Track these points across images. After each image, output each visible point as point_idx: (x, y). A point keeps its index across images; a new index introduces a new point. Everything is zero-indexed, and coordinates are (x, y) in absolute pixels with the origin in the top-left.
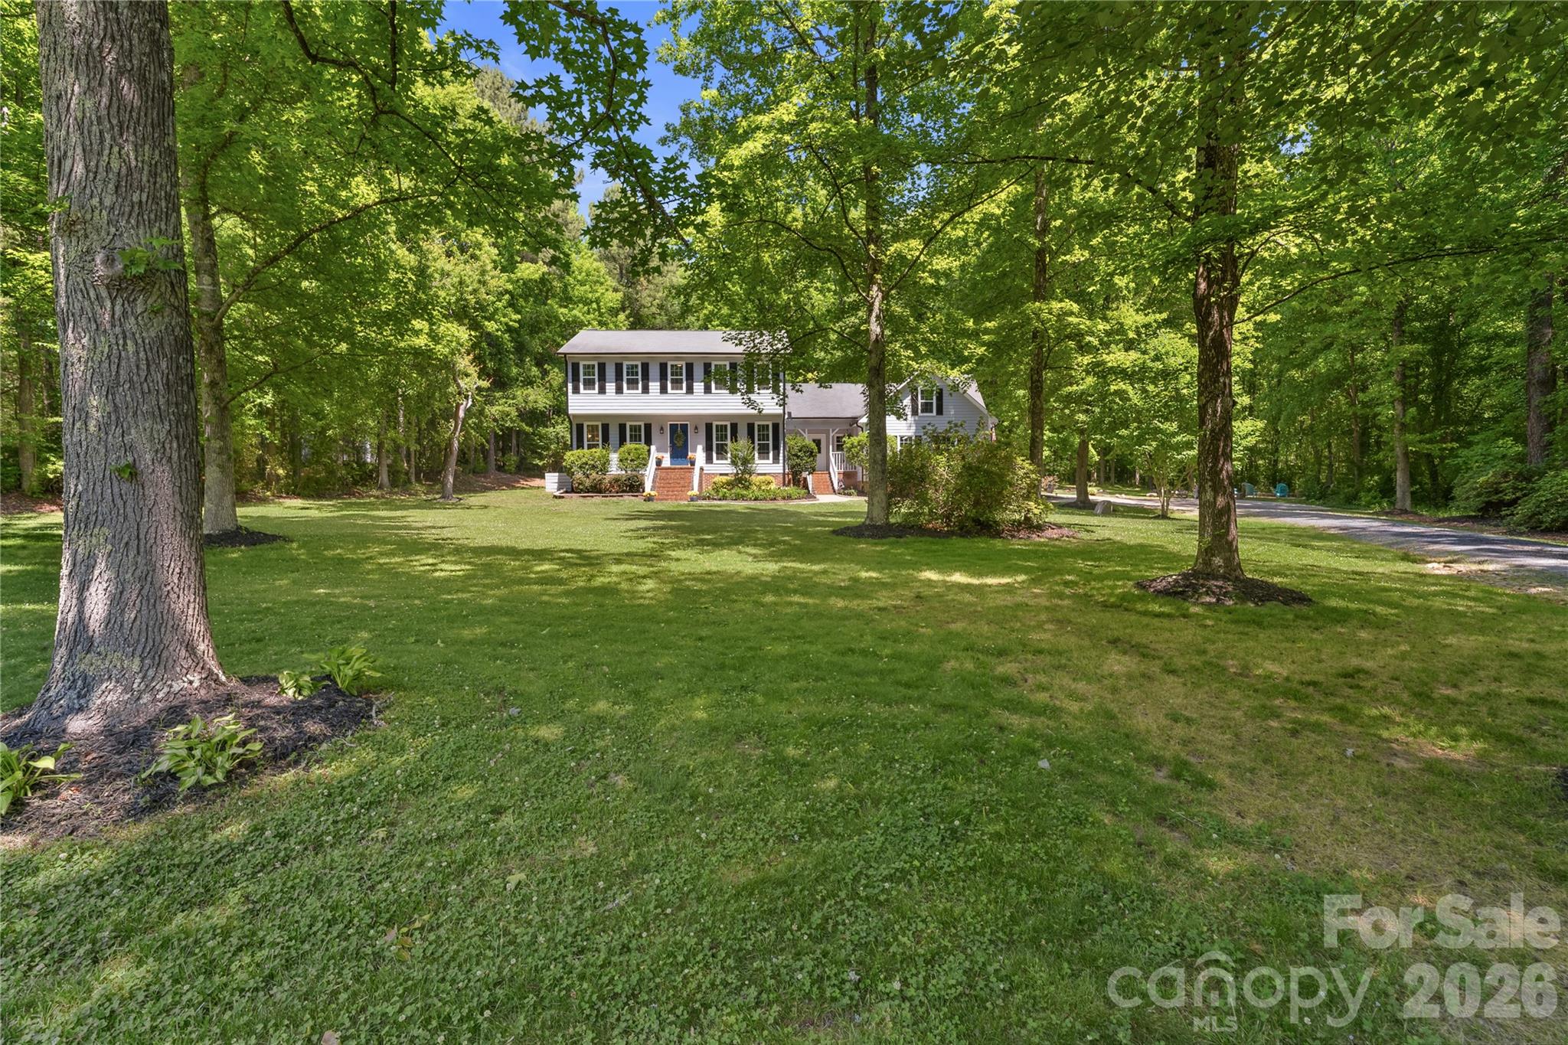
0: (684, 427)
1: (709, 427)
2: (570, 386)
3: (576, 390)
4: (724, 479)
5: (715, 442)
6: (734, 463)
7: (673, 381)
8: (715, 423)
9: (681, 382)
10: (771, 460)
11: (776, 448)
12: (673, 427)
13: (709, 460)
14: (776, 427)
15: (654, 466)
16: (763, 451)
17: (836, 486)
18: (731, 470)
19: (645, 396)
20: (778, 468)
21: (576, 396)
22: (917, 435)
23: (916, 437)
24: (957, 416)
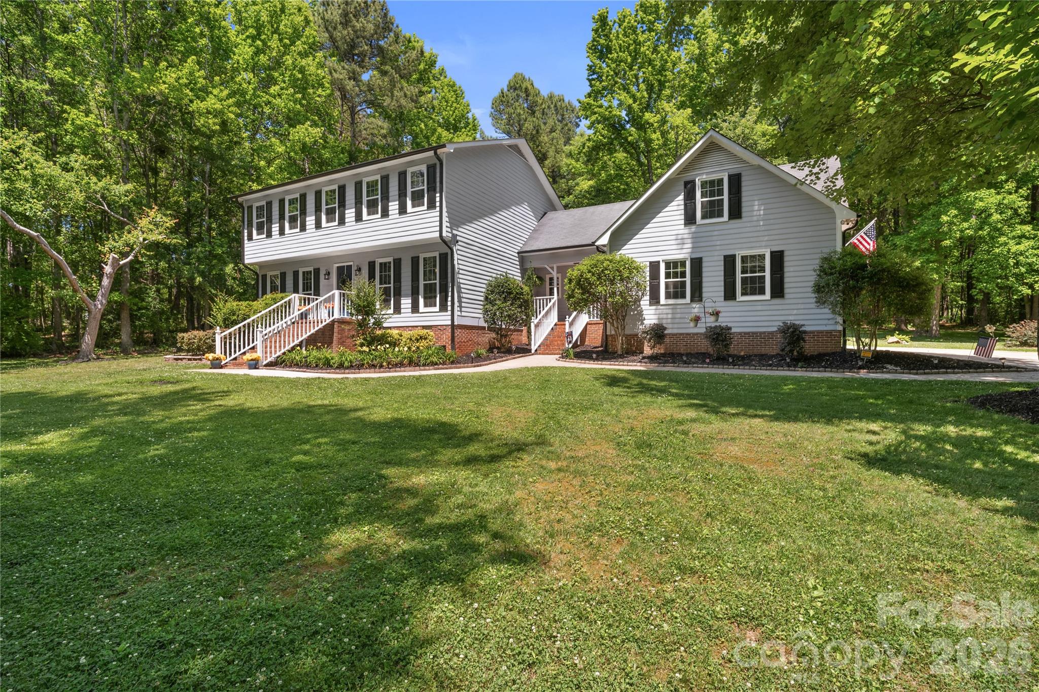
1: (372, 265)
3: (250, 238)
8: (383, 260)
10: (437, 309)
11: (444, 290)
12: (340, 270)
16: (429, 297)
21: (251, 244)
22: (694, 256)
23: (692, 259)
24: (771, 217)
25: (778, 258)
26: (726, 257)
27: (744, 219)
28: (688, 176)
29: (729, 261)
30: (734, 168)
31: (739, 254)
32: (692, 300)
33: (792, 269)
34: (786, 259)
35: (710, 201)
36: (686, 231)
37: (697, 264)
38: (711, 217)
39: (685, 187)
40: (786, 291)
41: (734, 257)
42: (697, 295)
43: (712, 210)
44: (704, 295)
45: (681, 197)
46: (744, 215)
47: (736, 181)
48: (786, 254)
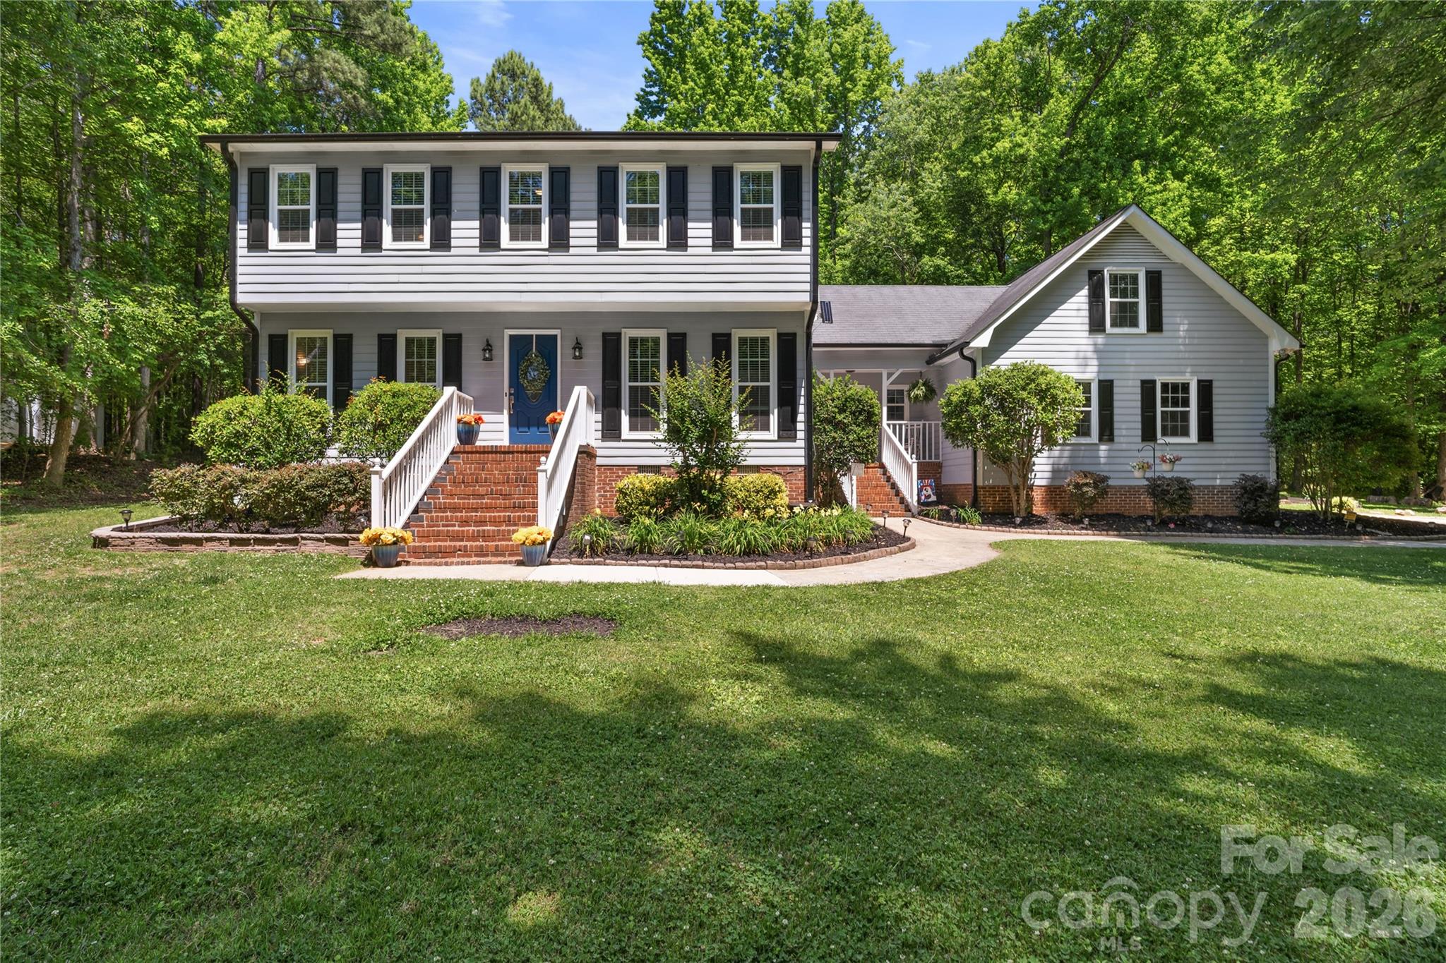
0: (547, 345)
1: (611, 343)
2: (242, 232)
3: (258, 242)
4: (647, 481)
5: (626, 384)
6: (676, 435)
7: (515, 218)
8: (628, 334)
9: (535, 218)
10: (773, 433)
11: (788, 401)
12: (520, 345)
13: (611, 430)
14: (787, 343)
15: (453, 442)
16: (755, 411)
17: (912, 500)
18: (666, 455)
19: (440, 258)
20: (794, 454)
21: (259, 258)
22: (1102, 378)
23: (1100, 381)
24: (1196, 334)
25: (1206, 388)
26: (1144, 382)
27: (1165, 334)
28: (1095, 264)
29: (1148, 388)
30: (1154, 263)
31: (1160, 379)
32: (1101, 440)
33: (1221, 405)
34: (1215, 391)
35: (1120, 303)
36: (1090, 341)
37: (1106, 388)
38: (1121, 325)
39: (1090, 278)
40: (1215, 433)
41: (1154, 382)
42: (1107, 433)
43: (1126, 316)
44: (1116, 432)
45: (1085, 292)
46: (1165, 327)
47: (1154, 280)
48: (1215, 384)
